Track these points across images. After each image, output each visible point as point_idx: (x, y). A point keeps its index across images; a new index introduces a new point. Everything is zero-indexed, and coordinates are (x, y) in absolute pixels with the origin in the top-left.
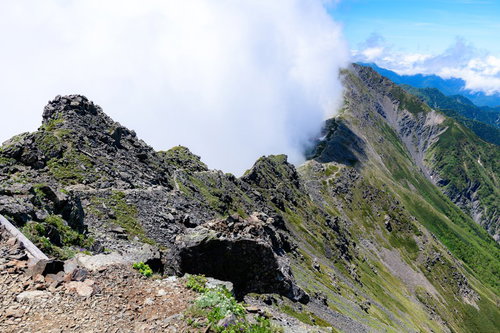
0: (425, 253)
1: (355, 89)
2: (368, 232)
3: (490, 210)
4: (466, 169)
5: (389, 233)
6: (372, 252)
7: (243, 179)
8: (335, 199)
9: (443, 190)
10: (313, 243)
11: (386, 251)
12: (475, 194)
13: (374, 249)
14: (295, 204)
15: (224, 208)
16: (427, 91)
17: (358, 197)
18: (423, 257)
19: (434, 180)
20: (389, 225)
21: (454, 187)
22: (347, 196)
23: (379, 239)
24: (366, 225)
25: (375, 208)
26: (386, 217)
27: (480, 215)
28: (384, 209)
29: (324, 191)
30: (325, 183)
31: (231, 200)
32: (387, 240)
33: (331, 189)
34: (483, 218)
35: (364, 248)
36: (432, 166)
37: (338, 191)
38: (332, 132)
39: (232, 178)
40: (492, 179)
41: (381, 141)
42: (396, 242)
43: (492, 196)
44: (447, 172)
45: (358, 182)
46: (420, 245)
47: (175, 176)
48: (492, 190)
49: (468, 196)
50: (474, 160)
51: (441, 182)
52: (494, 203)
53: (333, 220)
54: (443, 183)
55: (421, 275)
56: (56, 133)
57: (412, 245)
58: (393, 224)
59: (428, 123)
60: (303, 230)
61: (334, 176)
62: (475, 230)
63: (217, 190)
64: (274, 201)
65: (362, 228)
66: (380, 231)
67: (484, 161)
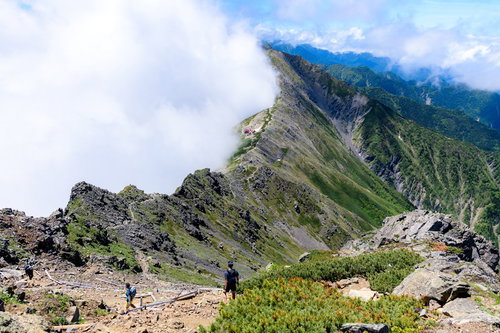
0: (325, 227)
1: (287, 79)
2: (281, 216)
3: (410, 179)
4: (388, 146)
5: (298, 215)
6: (284, 231)
7: (175, 195)
8: (254, 193)
9: (369, 166)
10: (226, 232)
11: (295, 229)
12: (397, 166)
13: (286, 228)
14: (214, 206)
15: (160, 221)
16: (359, 70)
17: (273, 189)
18: (324, 230)
19: (362, 157)
20: (298, 209)
21: (379, 162)
22: (264, 190)
23: (290, 221)
24: (280, 211)
25: (286, 196)
26: (296, 202)
27: (402, 185)
28: (294, 196)
29: (246, 188)
30: (246, 181)
31: (164, 215)
32: (296, 221)
33: (251, 186)
34: (404, 187)
35: (276, 229)
36: (360, 144)
37: (257, 187)
38: (266, 123)
39: (166, 197)
40: (410, 151)
41: (312, 126)
42: (303, 221)
43: (411, 167)
44: (373, 149)
45: (273, 178)
46: (322, 222)
47: (130, 208)
48: (410, 161)
49: (391, 168)
50: (395, 136)
51: (368, 158)
52: (413, 173)
53: (245, 213)
54: (370, 159)
55: (323, 244)
56: (82, 208)
57: (316, 222)
58: (301, 207)
59: (354, 106)
60: (218, 224)
61: (253, 175)
62: (397, 198)
63: (155, 211)
64: (197, 207)
65: (276, 213)
66: (290, 214)
67: (403, 136)
